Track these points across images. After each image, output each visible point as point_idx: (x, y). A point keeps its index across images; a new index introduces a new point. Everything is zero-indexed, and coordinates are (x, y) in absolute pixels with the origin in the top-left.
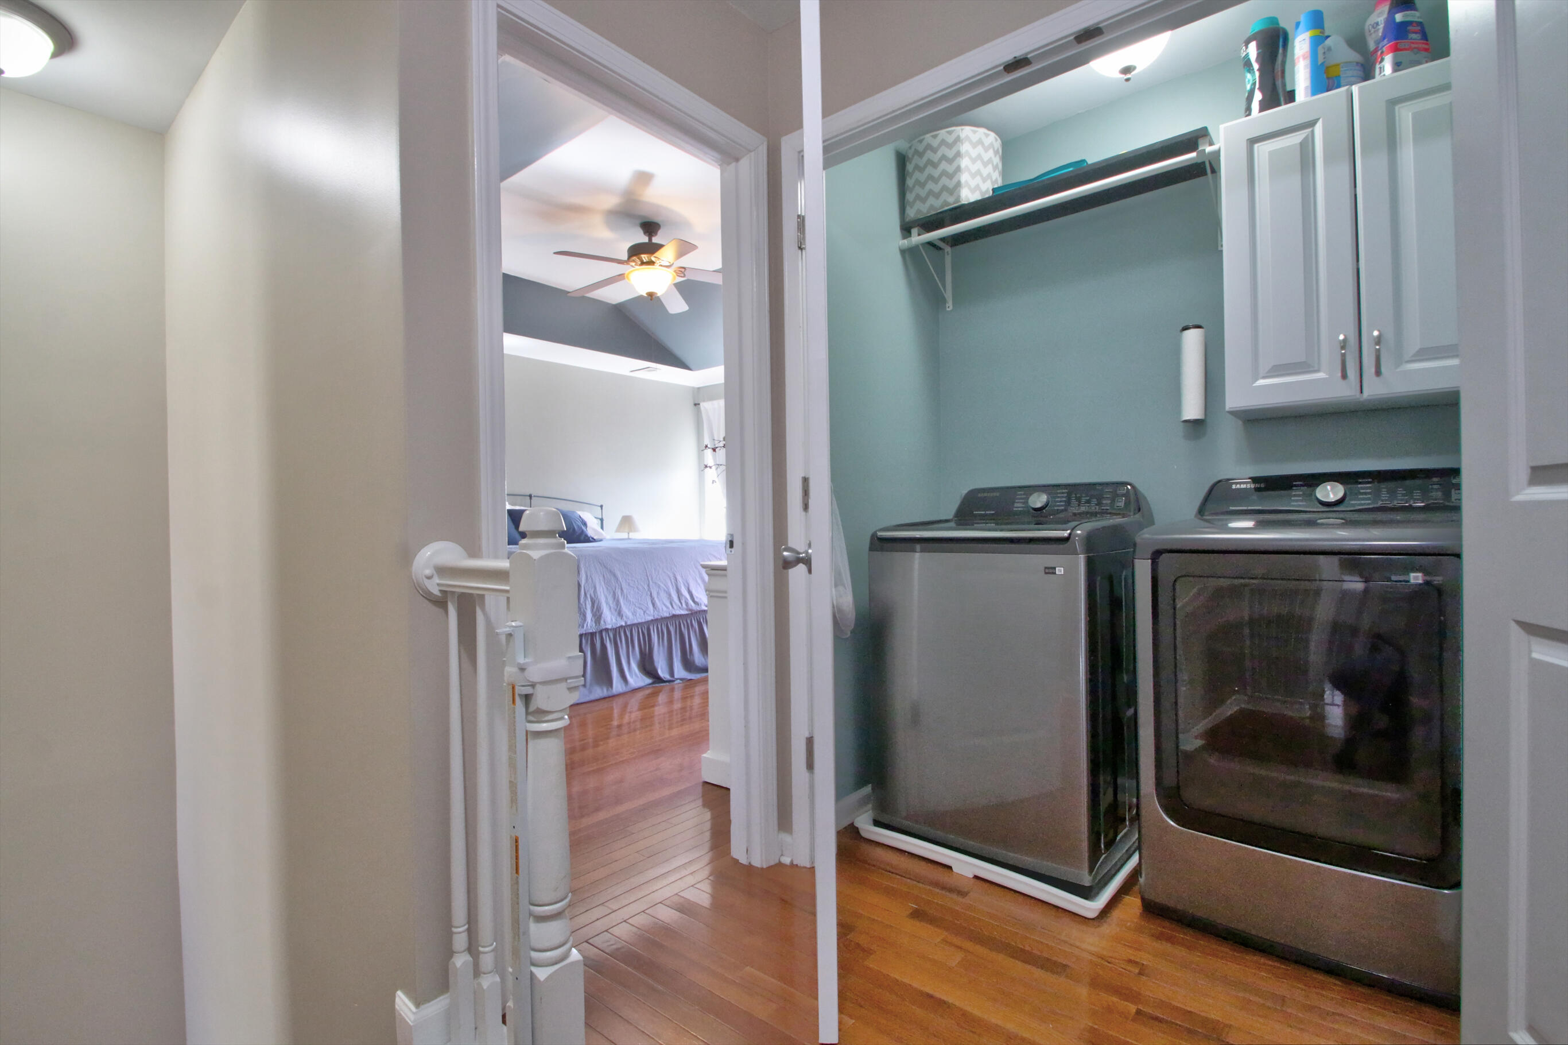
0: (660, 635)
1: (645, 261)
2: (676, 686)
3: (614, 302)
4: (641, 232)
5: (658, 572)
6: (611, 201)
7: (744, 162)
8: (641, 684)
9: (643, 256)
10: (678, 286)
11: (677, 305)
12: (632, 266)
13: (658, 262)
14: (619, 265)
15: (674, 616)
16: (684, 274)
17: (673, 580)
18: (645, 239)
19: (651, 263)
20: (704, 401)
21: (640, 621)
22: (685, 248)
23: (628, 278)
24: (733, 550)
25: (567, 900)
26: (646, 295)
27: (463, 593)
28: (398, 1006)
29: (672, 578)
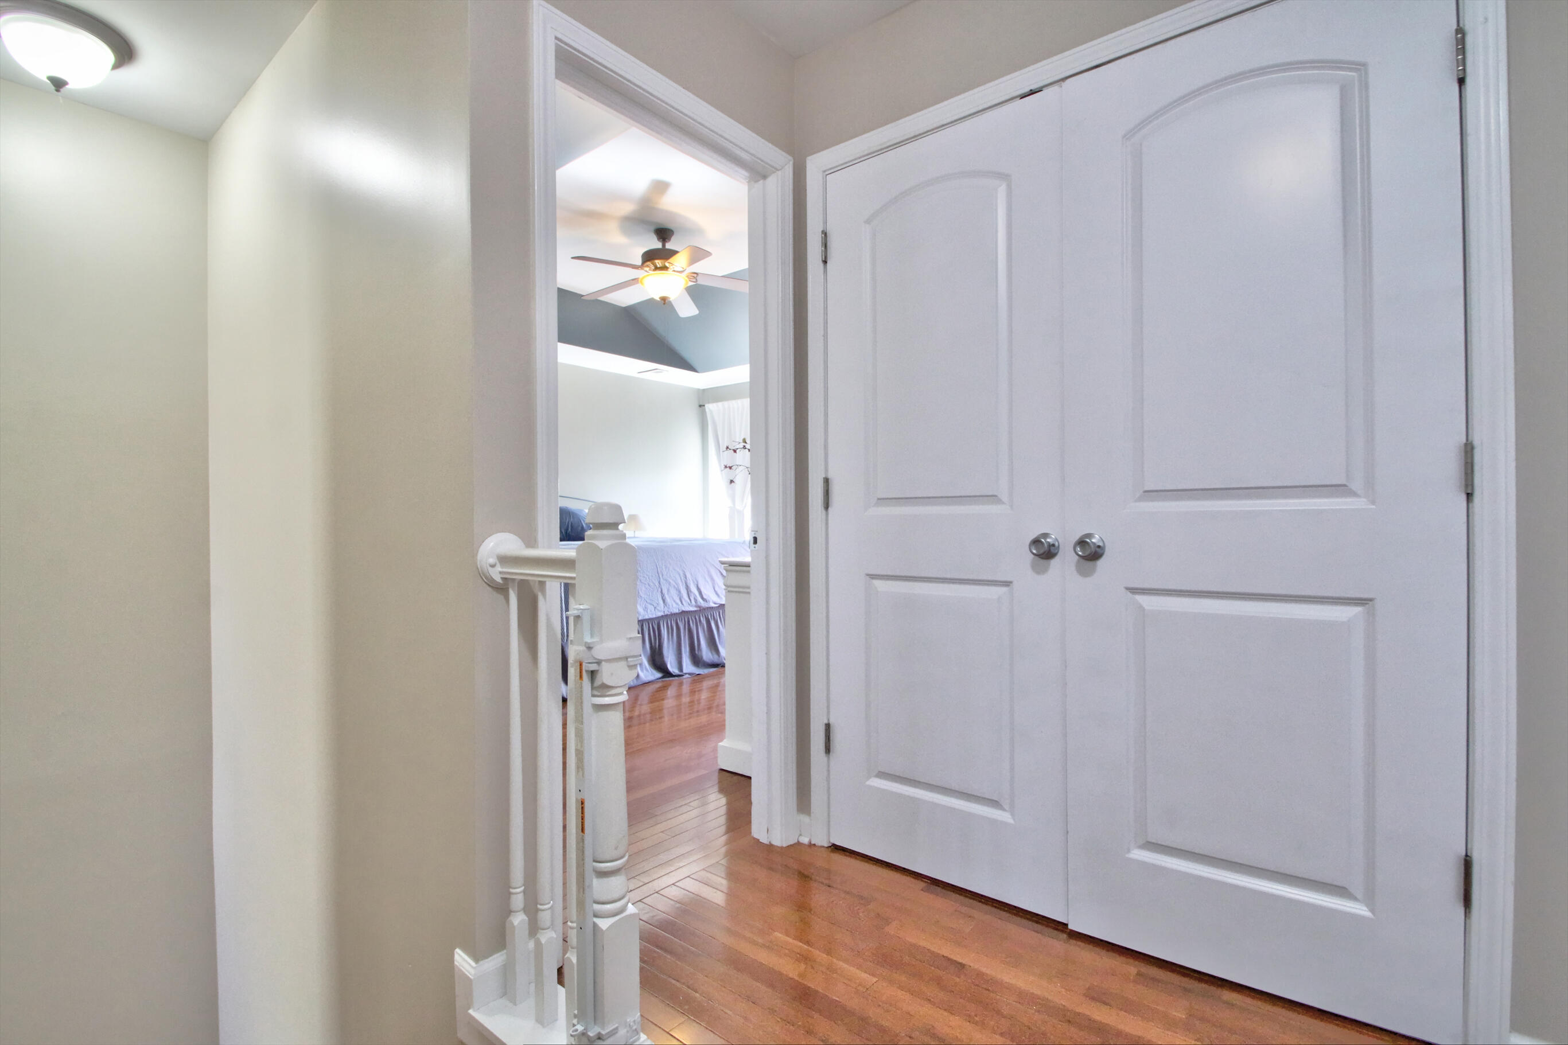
0: (670, 630)
1: (658, 266)
2: (684, 681)
3: (624, 305)
4: (654, 238)
5: (669, 570)
6: (628, 208)
7: (772, 181)
8: (651, 678)
9: (657, 261)
10: (689, 290)
11: (687, 309)
12: (646, 271)
13: (671, 267)
14: (633, 270)
15: (683, 612)
16: (696, 280)
17: (682, 578)
18: (658, 245)
19: (664, 268)
20: (709, 403)
21: (651, 616)
22: (698, 254)
23: (641, 282)
24: (756, 546)
25: (626, 858)
26: (659, 300)
27: (522, 580)
28: (458, 962)
29: (682, 574)
